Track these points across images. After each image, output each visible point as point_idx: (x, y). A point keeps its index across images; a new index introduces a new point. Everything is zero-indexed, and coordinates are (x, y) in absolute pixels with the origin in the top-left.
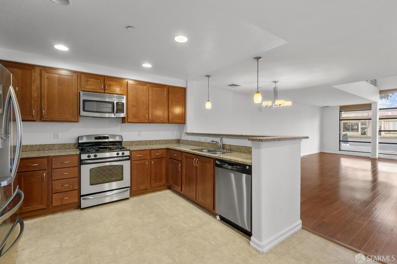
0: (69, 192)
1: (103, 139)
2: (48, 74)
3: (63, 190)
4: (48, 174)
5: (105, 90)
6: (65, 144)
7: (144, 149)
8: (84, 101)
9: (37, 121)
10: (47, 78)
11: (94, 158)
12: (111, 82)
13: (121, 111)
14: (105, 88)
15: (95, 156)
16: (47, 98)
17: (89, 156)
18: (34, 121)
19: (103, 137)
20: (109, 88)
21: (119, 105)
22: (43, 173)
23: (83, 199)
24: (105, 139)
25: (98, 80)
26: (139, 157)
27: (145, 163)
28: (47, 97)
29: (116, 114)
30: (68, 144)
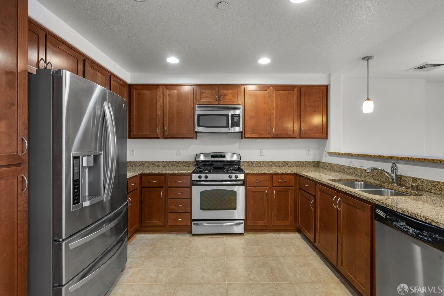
0: (182, 213)
1: (220, 158)
2: (169, 91)
3: (177, 211)
4: (165, 191)
5: (220, 101)
6: (186, 162)
7: (262, 173)
8: (199, 115)
9: (161, 139)
10: (168, 95)
11: (205, 179)
12: (225, 91)
13: (237, 124)
14: (220, 99)
15: (206, 177)
16: (168, 116)
17: (200, 177)
18: (158, 138)
19: (219, 155)
20: (224, 98)
21: (235, 117)
22: (161, 190)
23: (194, 224)
24: (222, 158)
25: (212, 91)
26: (257, 183)
27: (264, 192)
28: (168, 114)
29: (231, 128)
30: (188, 162)
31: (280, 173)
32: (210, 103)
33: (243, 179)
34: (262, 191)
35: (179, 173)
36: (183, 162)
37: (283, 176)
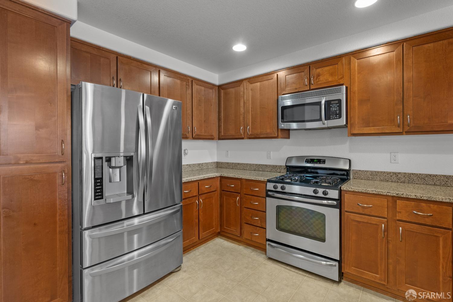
0: (258, 228)
1: (317, 163)
2: (252, 85)
3: (252, 223)
4: (241, 198)
5: (311, 85)
6: (276, 166)
7: (374, 192)
8: (283, 108)
9: (245, 139)
10: (251, 90)
11: (281, 190)
12: (319, 70)
13: (336, 114)
14: (311, 83)
15: (283, 188)
16: (251, 113)
17: (275, 187)
19: (317, 159)
20: (317, 80)
21: (332, 104)
22: (237, 196)
23: (269, 244)
24: (320, 163)
25: (301, 73)
26: (364, 207)
28: (251, 111)
31: (414, 197)
32: (297, 91)
33: (337, 197)
34: (374, 223)
35: (254, 179)
36: (274, 166)
37: (423, 204)
